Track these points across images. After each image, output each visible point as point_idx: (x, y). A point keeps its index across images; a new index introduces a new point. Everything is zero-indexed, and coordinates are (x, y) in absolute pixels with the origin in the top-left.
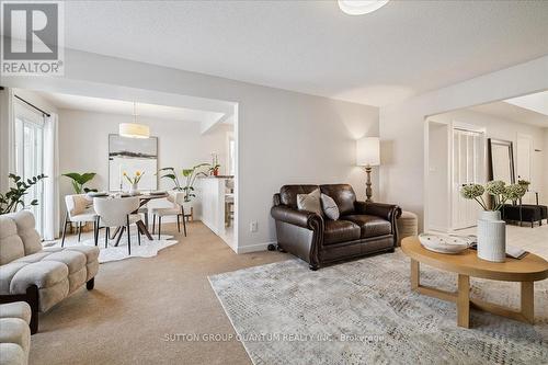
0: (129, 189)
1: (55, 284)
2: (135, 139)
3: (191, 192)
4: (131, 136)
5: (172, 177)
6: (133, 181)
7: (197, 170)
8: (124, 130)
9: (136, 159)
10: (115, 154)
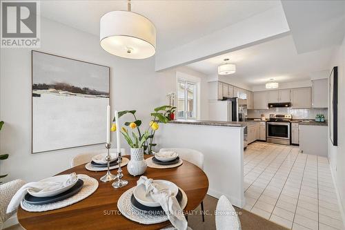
10: (45, 87)
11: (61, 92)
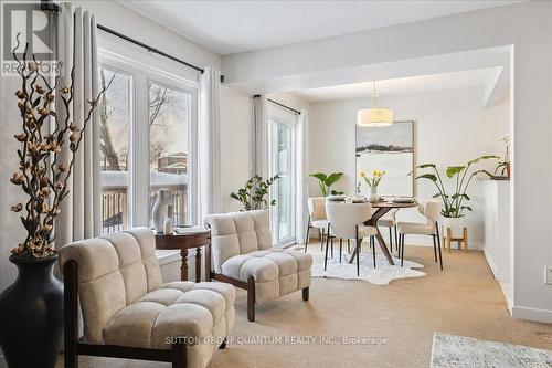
0: (367, 194)
1: (266, 281)
2: (374, 128)
3: (465, 202)
4: (371, 125)
5: (433, 177)
6: (371, 182)
7: (474, 168)
8: (364, 118)
9: (386, 154)
10: (363, 149)
11: (373, 151)
